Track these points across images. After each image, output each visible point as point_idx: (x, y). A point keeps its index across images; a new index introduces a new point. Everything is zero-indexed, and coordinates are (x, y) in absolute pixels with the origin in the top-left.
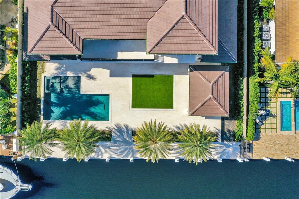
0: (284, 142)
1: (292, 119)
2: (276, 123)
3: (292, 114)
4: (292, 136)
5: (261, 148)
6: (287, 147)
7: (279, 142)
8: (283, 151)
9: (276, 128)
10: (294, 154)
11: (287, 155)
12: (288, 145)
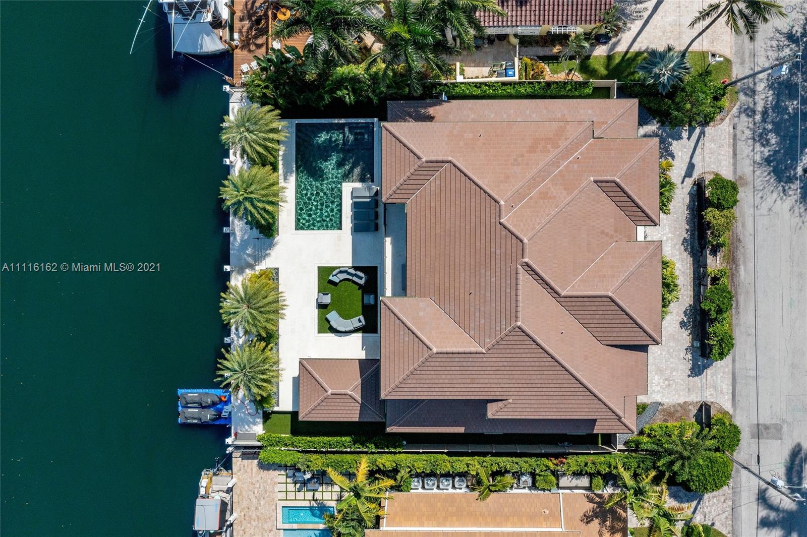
0: (263, 511)
1: (303, 525)
2: (295, 500)
3: (311, 525)
4: (274, 525)
5: (252, 475)
6: (254, 516)
7: (262, 504)
8: (247, 510)
9: (286, 500)
10: (243, 528)
11: (240, 516)
12: (259, 518)
